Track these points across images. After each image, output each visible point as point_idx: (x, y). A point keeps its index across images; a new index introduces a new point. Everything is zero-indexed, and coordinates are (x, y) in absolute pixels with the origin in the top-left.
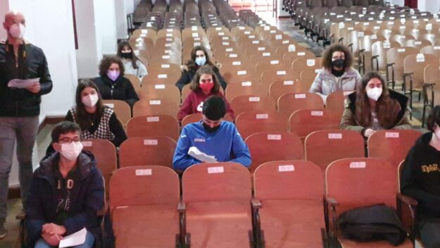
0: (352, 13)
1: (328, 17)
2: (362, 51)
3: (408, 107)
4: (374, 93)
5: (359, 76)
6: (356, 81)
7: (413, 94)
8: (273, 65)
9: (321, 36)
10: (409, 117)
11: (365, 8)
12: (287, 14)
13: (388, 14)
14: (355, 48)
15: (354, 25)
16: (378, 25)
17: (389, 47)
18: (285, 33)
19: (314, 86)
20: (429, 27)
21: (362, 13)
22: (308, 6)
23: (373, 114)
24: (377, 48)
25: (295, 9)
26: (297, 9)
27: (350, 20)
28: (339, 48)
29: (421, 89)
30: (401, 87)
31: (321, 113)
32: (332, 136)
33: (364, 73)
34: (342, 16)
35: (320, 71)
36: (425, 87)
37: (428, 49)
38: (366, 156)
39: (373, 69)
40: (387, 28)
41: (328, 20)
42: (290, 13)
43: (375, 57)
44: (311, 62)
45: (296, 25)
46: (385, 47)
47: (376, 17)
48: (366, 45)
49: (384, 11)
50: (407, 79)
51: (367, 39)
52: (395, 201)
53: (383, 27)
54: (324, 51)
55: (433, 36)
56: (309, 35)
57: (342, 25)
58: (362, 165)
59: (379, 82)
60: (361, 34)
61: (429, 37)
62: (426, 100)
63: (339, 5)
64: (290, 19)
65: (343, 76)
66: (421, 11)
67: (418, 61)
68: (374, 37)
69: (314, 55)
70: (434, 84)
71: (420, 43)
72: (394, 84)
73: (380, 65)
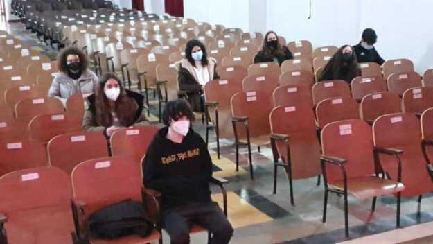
0: (83, 16)
1: (60, 20)
2: (97, 53)
3: (145, 105)
4: (113, 93)
5: (96, 78)
6: (94, 83)
7: (149, 92)
8: (7, 70)
9: (54, 39)
10: (146, 114)
11: (95, 11)
12: (17, 18)
13: (117, 16)
14: (90, 51)
15: (85, 28)
16: (109, 27)
17: (122, 48)
18: (16, 37)
19: (52, 90)
20: (157, 28)
21: (92, 16)
22: (37, 9)
23: (113, 114)
24: (111, 50)
25: (25, 13)
26: (27, 13)
27: (82, 22)
28: (73, 51)
29: (155, 87)
30: (137, 86)
31: (61, 117)
32: (75, 139)
33: (101, 74)
34: (73, 19)
35: (57, 75)
36: (158, 84)
37: (158, 49)
38: (110, 155)
39: (108, 70)
40: (118, 30)
41: (60, 23)
42: (20, 16)
43: (110, 58)
44: (47, 66)
45: (27, 28)
46: (118, 48)
47: (107, 20)
48: (100, 47)
49: (114, 14)
50: (142, 77)
51: (100, 42)
52: (140, 195)
53: (115, 30)
54: (59, 54)
55: (161, 36)
56: (42, 38)
57: (74, 28)
58: (107, 164)
59: (116, 82)
60: (94, 36)
61: (158, 38)
62: (160, 97)
63: (69, 8)
64: (20, 23)
65: (80, 79)
66: (147, 13)
67: (150, 60)
68: (107, 39)
69: (48, 59)
70: (166, 81)
71: (150, 43)
72: (130, 83)
73: (115, 67)
